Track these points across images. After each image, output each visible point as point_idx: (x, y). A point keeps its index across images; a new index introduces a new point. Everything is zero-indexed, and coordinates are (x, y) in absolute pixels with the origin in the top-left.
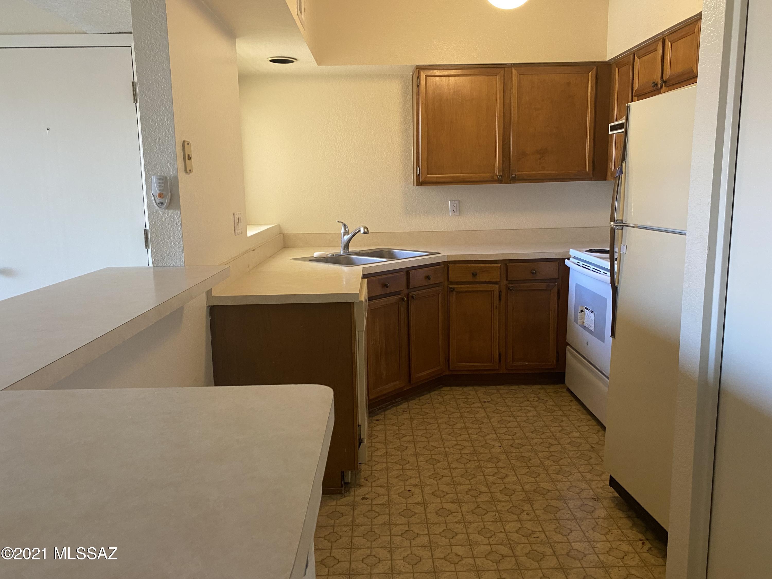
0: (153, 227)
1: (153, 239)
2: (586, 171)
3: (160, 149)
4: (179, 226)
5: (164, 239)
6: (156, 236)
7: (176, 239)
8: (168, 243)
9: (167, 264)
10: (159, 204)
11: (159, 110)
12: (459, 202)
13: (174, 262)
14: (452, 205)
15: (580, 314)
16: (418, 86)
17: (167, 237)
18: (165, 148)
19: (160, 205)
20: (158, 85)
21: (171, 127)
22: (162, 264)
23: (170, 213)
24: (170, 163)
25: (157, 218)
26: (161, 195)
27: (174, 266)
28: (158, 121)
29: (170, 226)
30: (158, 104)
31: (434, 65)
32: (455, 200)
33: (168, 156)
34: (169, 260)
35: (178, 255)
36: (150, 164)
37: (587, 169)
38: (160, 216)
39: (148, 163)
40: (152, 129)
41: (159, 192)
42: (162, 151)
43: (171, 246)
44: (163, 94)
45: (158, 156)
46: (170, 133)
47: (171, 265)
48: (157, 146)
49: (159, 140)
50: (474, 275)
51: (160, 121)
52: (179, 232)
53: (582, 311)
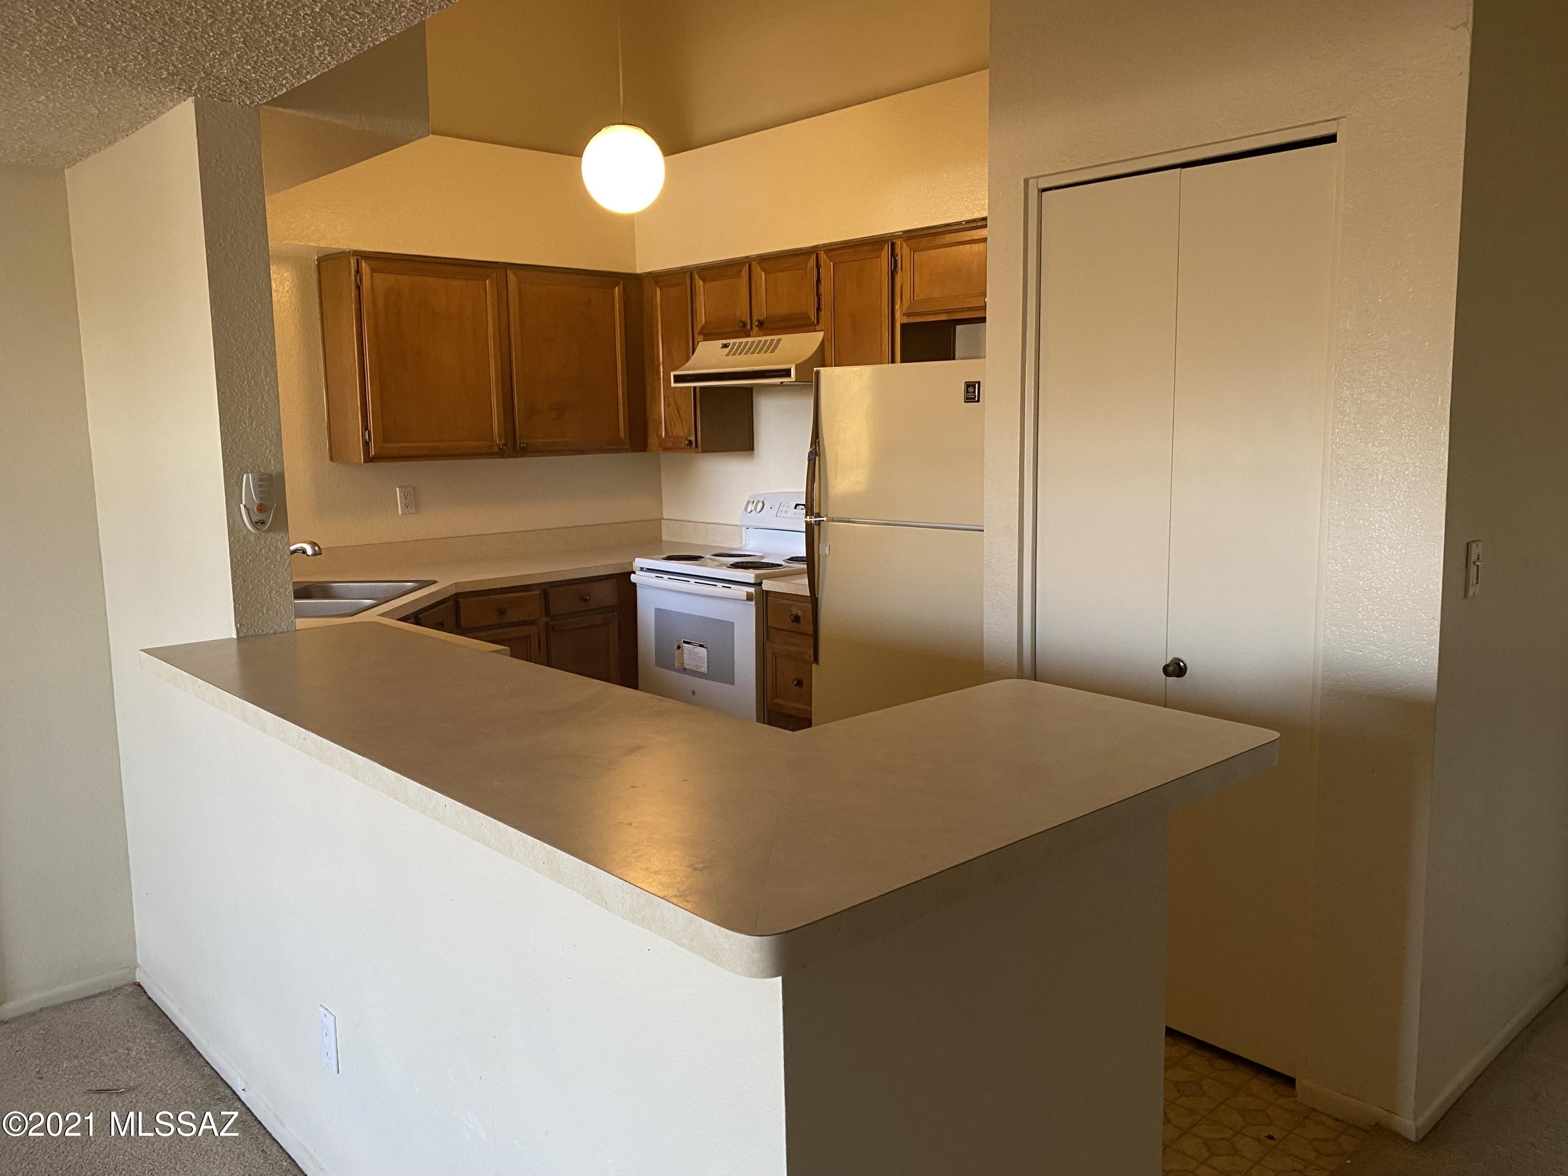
0: (238, 566)
1: (238, 589)
2: (621, 438)
3: (252, 426)
4: (285, 560)
5: (258, 586)
6: (244, 581)
7: (281, 584)
8: (265, 592)
9: (263, 631)
10: (257, 523)
11: (250, 357)
12: (414, 488)
13: (276, 625)
14: (403, 495)
15: (677, 652)
16: (358, 287)
17: (263, 581)
18: (261, 425)
19: (259, 524)
20: (250, 315)
21: (273, 387)
22: (254, 631)
23: (269, 539)
24: (271, 450)
25: (246, 548)
26: (261, 508)
27: (275, 633)
28: (248, 376)
29: (269, 561)
30: (250, 347)
31: (384, 253)
32: (406, 486)
33: (266, 439)
34: (266, 623)
35: (283, 611)
36: (234, 452)
37: (622, 435)
38: (250, 544)
39: (230, 451)
40: (238, 389)
41: (260, 502)
42: (255, 429)
43: (270, 597)
44: (259, 330)
45: (248, 438)
46: (271, 397)
47: (271, 632)
48: (247, 421)
49: (250, 410)
50: (502, 612)
51: (252, 377)
52: (286, 570)
53: (679, 647)
